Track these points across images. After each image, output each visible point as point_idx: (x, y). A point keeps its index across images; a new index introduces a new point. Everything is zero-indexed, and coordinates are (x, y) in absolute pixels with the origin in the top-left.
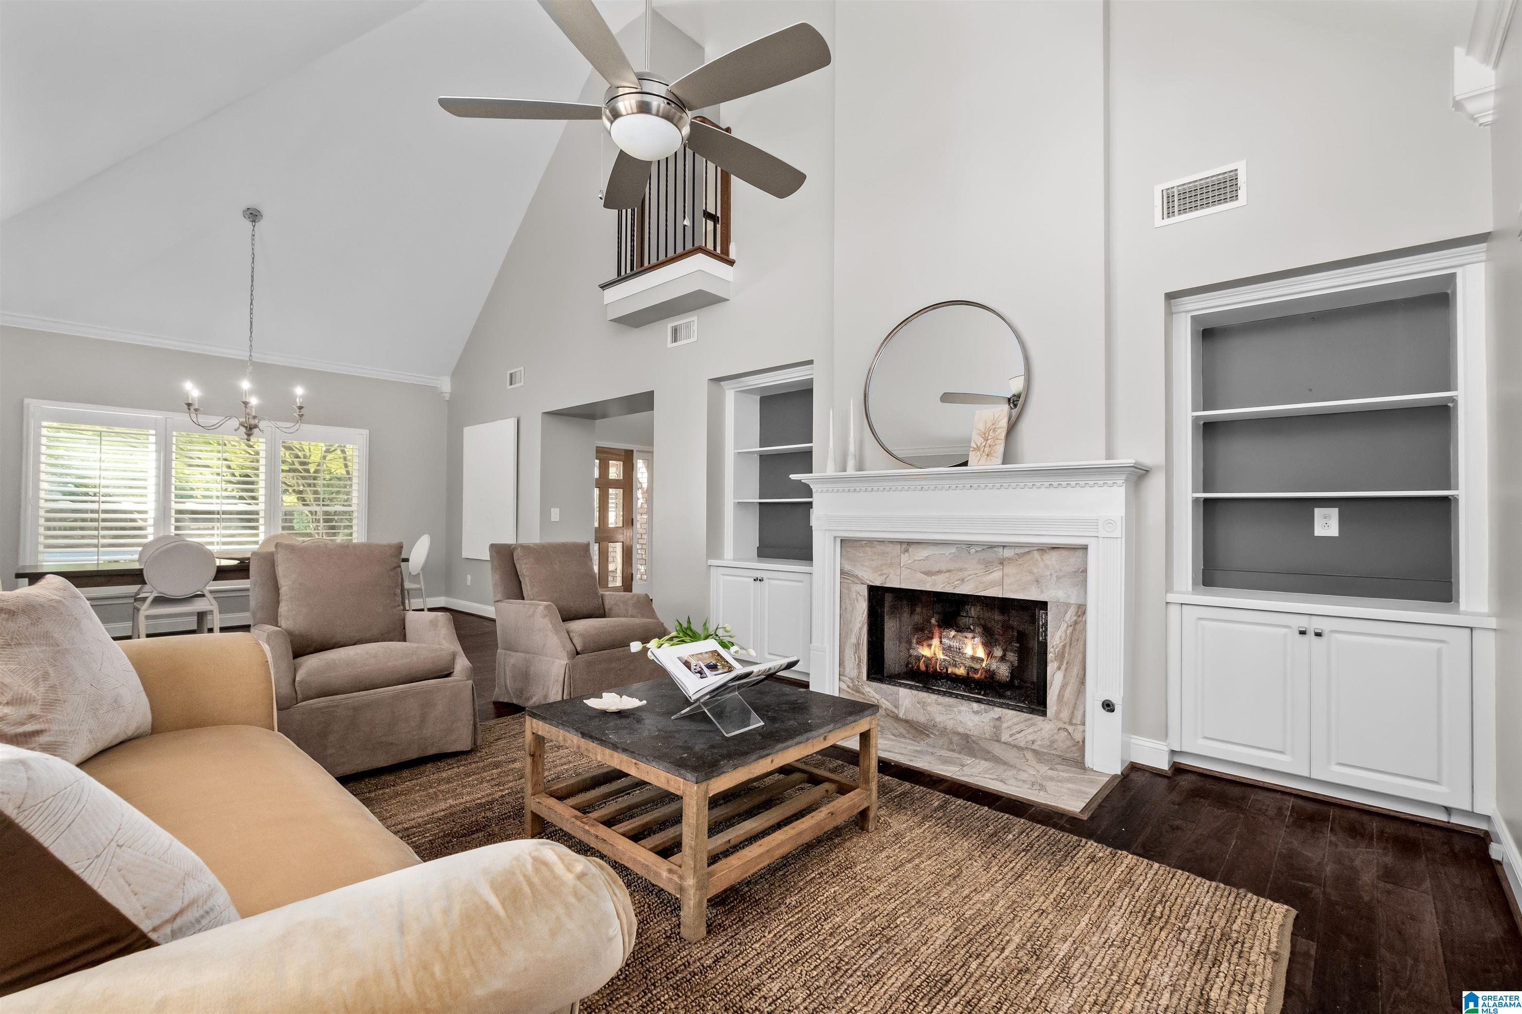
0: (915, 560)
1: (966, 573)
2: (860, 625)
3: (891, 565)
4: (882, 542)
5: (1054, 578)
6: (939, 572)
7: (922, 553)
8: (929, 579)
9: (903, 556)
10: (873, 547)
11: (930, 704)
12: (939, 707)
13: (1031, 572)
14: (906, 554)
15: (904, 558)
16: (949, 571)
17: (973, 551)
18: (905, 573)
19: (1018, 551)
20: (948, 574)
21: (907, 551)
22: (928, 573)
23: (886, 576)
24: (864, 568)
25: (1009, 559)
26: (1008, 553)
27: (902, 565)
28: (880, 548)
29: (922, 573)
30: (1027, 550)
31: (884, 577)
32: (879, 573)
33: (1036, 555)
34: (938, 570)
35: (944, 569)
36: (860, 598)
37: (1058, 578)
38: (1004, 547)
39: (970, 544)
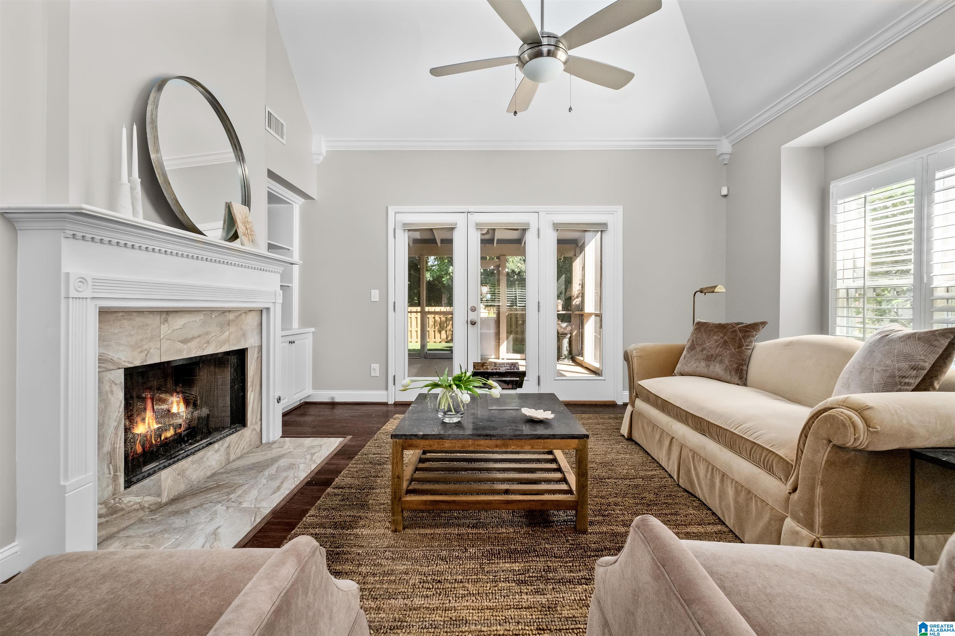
0: (174, 330)
1: (210, 336)
2: (115, 424)
3: (151, 339)
4: (140, 312)
5: (250, 331)
6: (193, 338)
7: (178, 322)
8: (185, 346)
9: (162, 327)
10: (131, 319)
11: (187, 469)
12: (195, 465)
13: (242, 329)
14: (166, 324)
15: (164, 329)
16: (199, 336)
17: (214, 316)
18: (165, 344)
19: (237, 314)
20: (198, 340)
21: (166, 321)
22: (185, 341)
23: (146, 352)
24: (121, 348)
25: (232, 321)
26: (231, 316)
27: (162, 337)
28: (138, 320)
29: (180, 342)
30: (239, 313)
31: (144, 354)
32: (139, 350)
33: (243, 315)
34: (191, 337)
35: (196, 335)
36: (115, 388)
37: (252, 331)
38: (229, 311)
39: (212, 311)
